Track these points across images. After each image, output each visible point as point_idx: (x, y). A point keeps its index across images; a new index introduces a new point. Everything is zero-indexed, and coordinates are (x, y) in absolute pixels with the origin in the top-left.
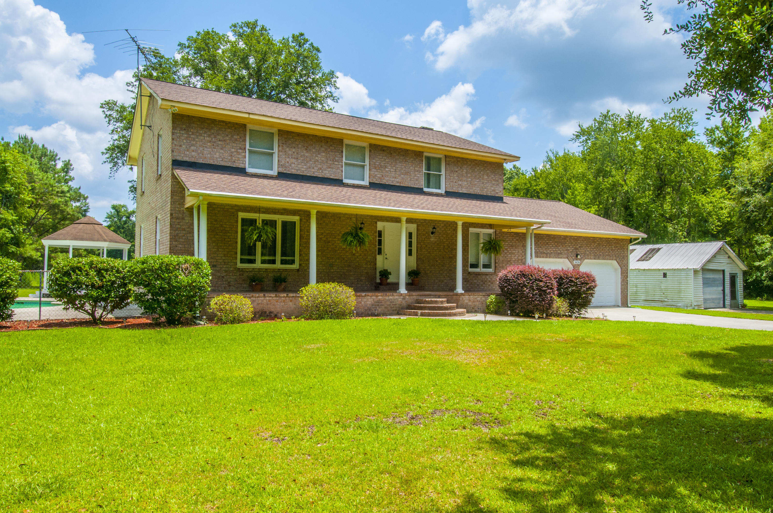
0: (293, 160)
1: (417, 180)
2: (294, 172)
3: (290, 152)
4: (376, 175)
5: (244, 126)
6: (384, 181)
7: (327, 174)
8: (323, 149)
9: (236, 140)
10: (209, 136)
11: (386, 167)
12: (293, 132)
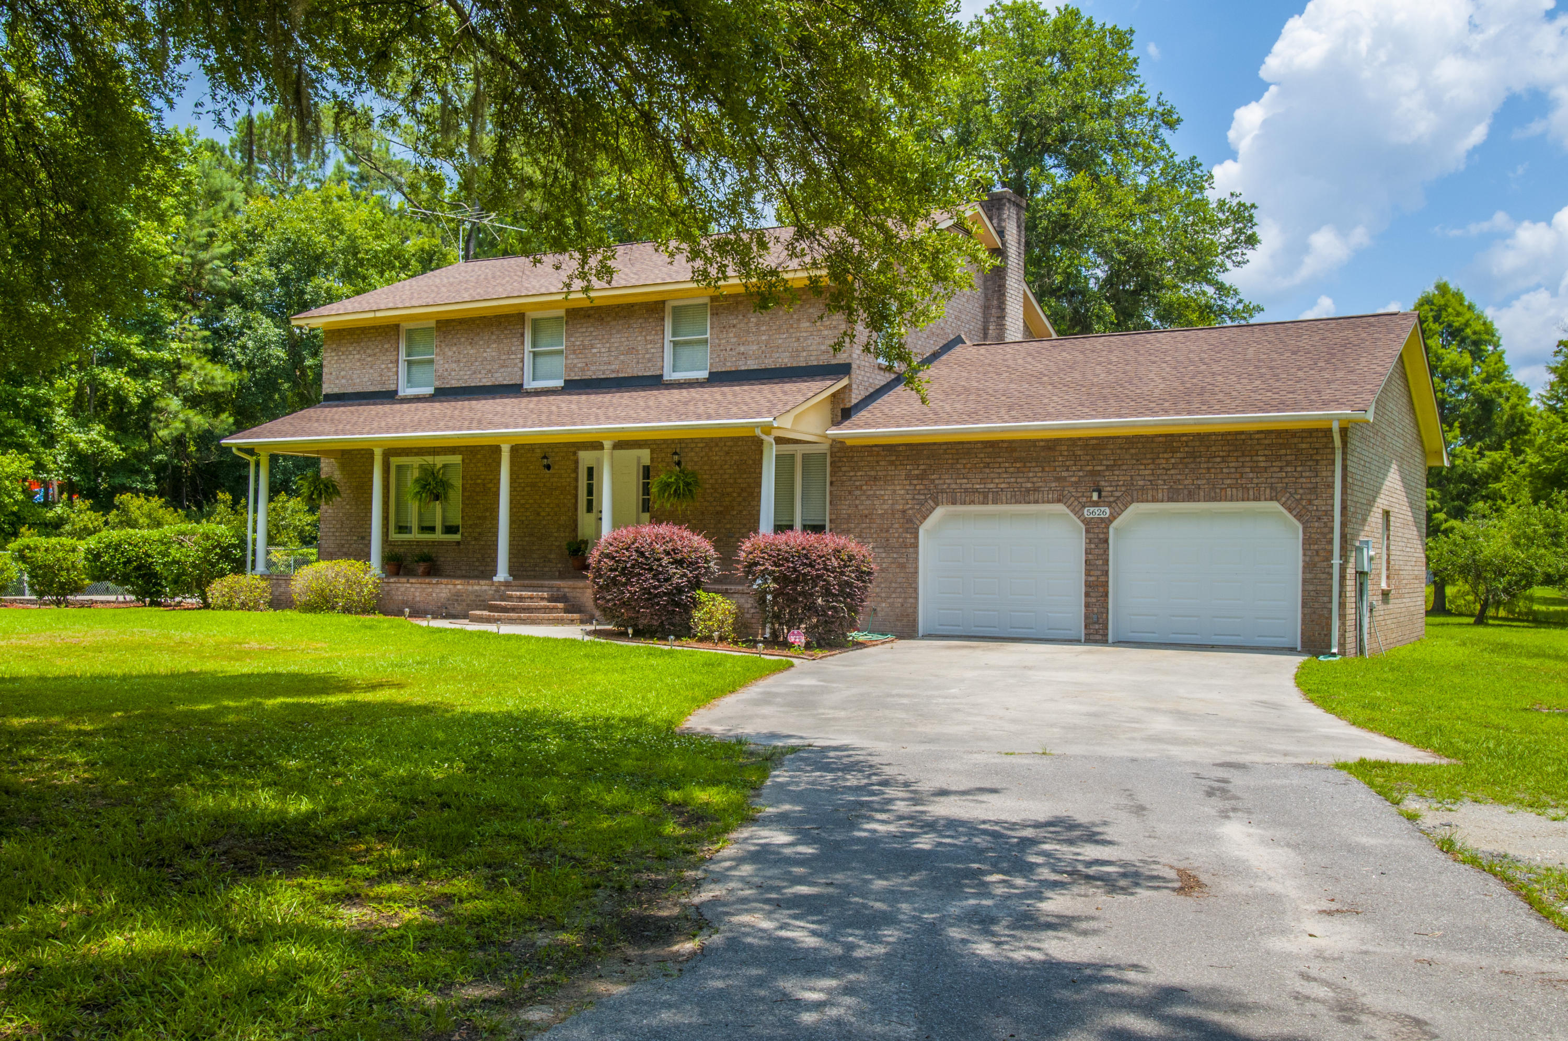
0: (454, 366)
1: (649, 360)
2: (454, 384)
3: (450, 354)
4: (575, 366)
5: (397, 326)
6: (589, 375)
7: (501, 378)
8: (494, 337)
9: (387, 350)
10: (359, 353)
11: (592, 347)
12: (453, 320)
